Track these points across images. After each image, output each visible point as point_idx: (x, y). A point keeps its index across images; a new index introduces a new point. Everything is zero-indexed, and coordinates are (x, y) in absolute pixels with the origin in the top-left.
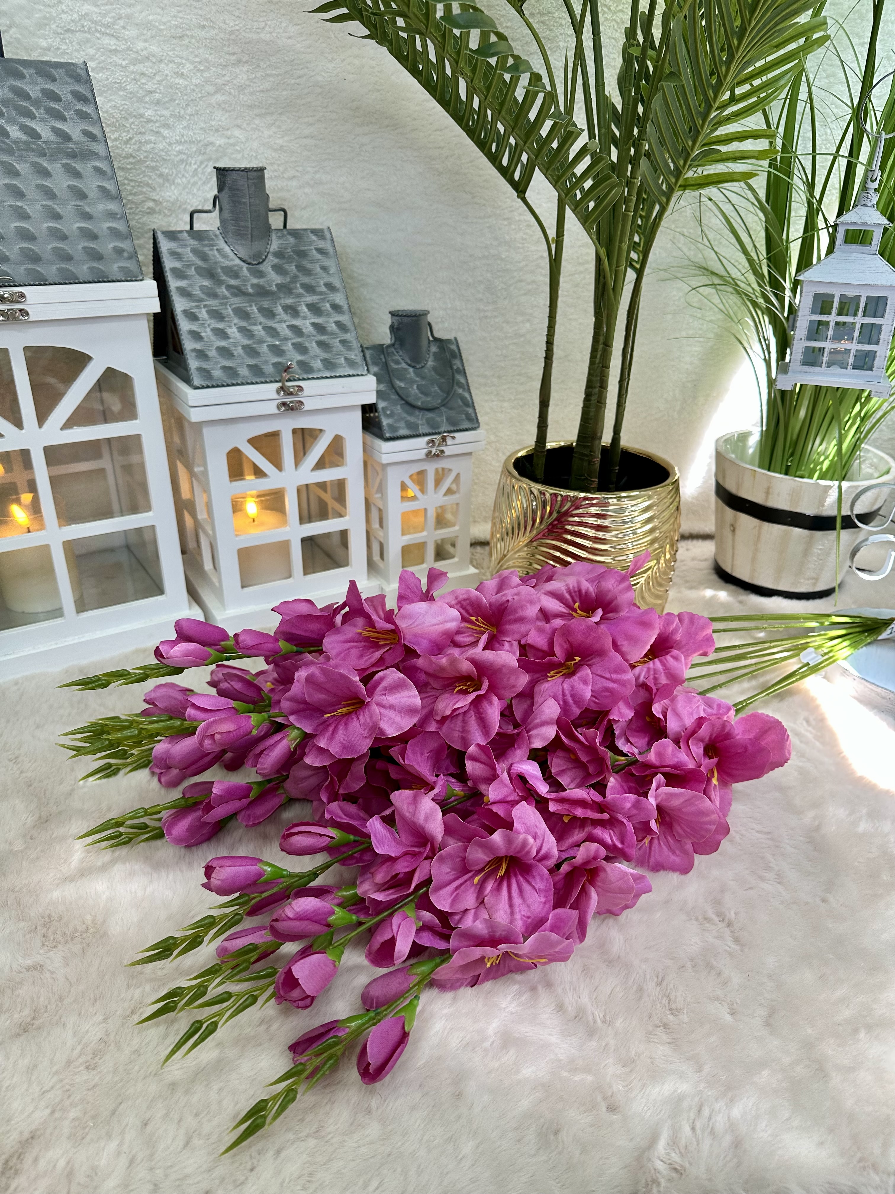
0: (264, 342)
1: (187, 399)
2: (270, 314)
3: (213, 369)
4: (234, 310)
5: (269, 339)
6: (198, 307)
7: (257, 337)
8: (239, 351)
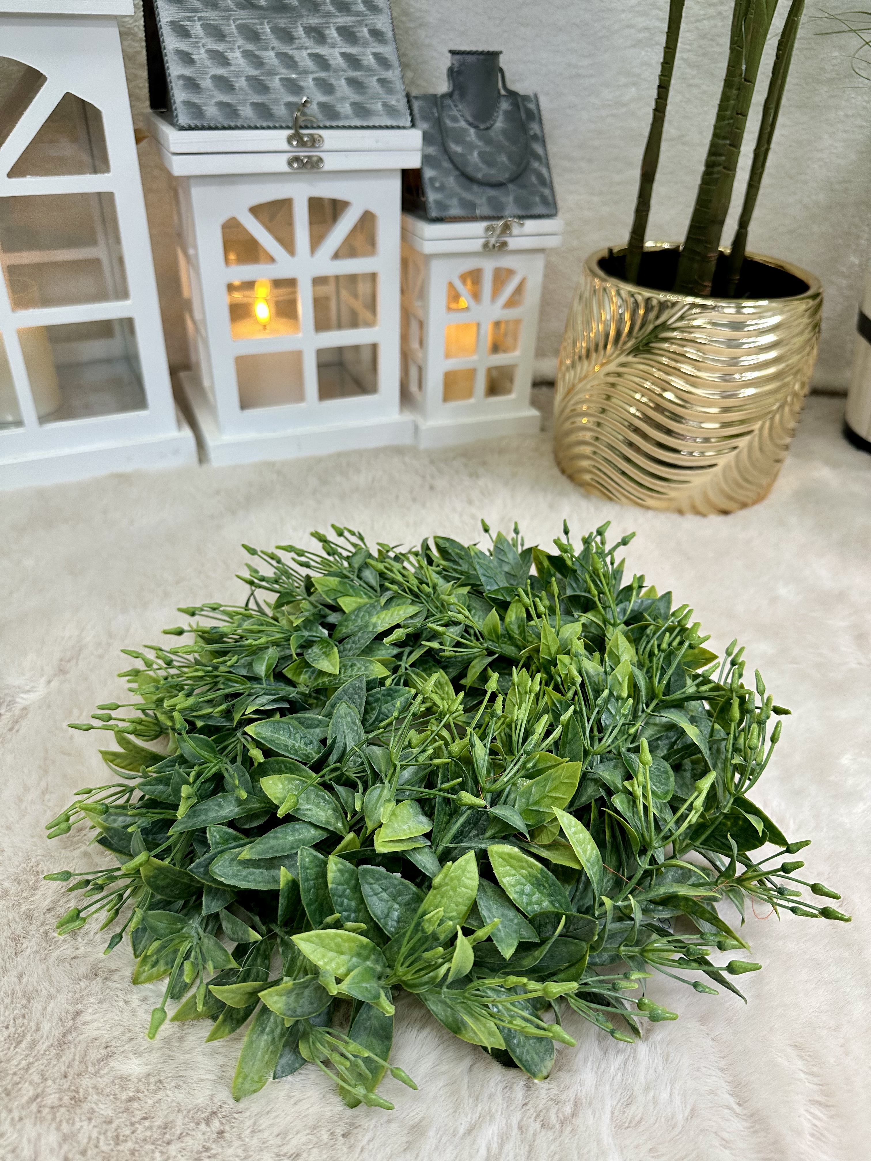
0: (276, 74)
1: (168, 144)
2: (287, 37)
3: (205, 105)
4: (240, 27)
5: (284, 71)
6: (190, 19)
7: (267, 67)
8: (241, 83)
